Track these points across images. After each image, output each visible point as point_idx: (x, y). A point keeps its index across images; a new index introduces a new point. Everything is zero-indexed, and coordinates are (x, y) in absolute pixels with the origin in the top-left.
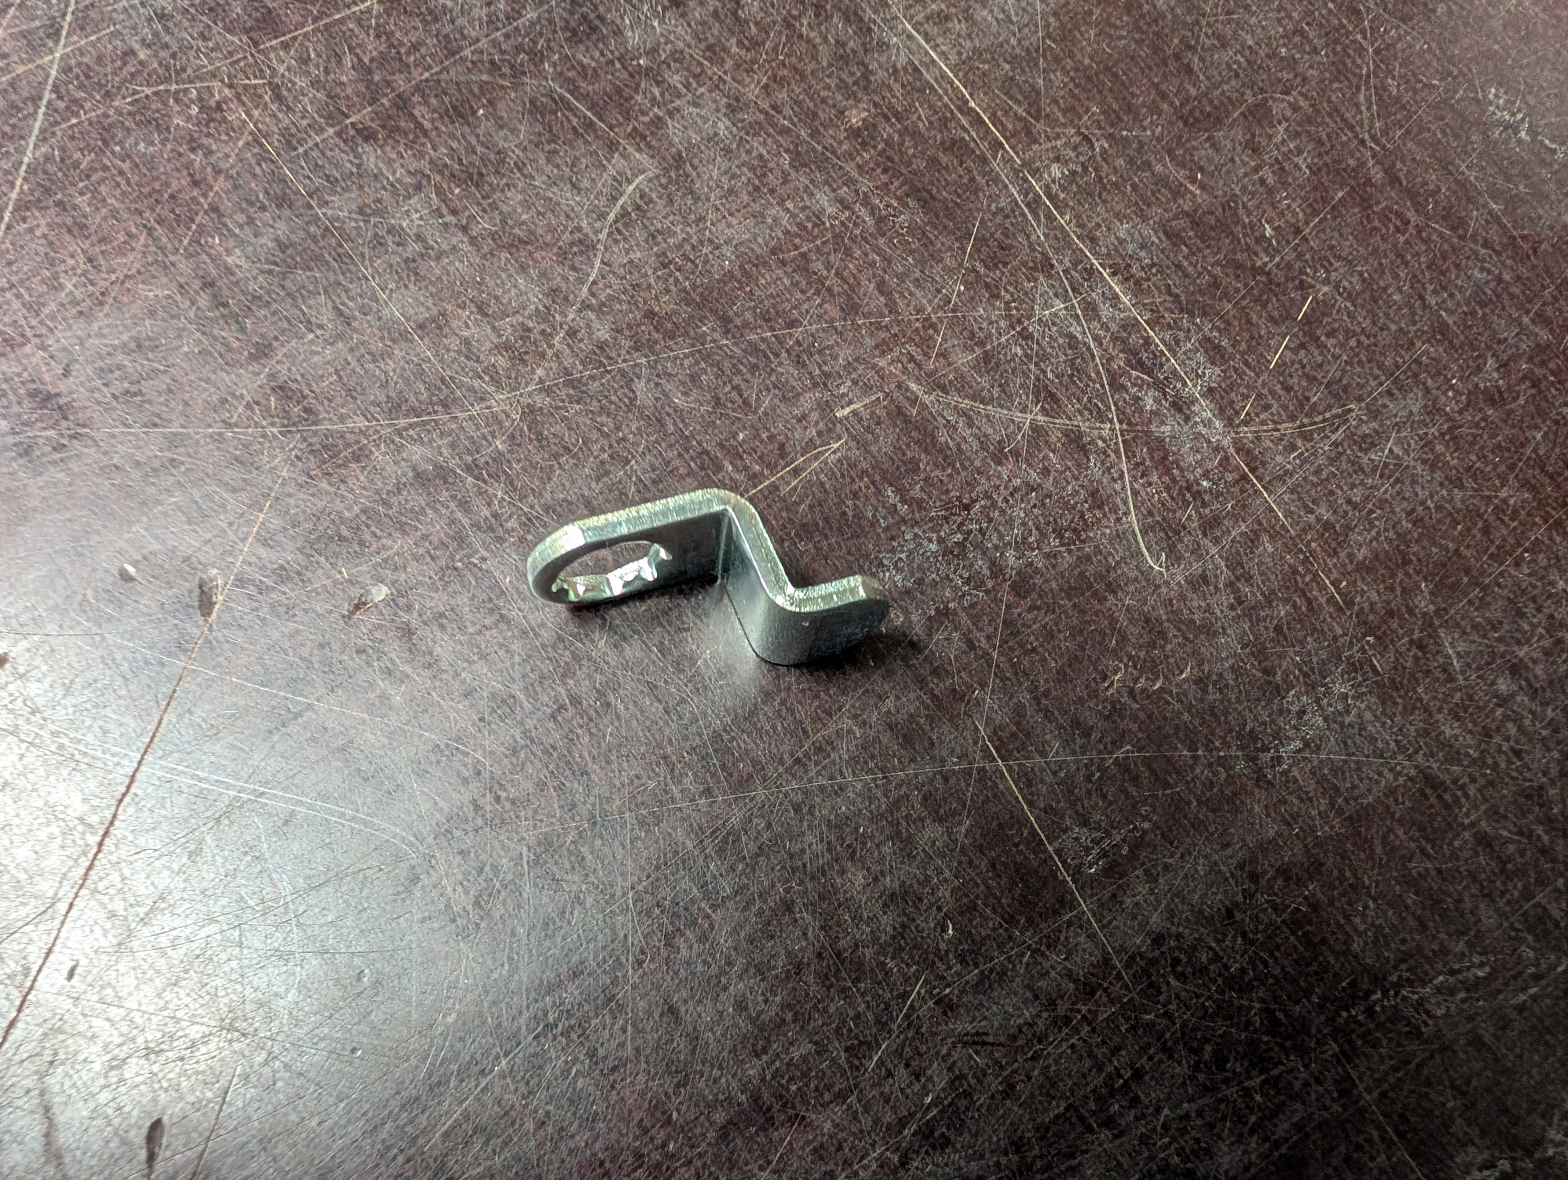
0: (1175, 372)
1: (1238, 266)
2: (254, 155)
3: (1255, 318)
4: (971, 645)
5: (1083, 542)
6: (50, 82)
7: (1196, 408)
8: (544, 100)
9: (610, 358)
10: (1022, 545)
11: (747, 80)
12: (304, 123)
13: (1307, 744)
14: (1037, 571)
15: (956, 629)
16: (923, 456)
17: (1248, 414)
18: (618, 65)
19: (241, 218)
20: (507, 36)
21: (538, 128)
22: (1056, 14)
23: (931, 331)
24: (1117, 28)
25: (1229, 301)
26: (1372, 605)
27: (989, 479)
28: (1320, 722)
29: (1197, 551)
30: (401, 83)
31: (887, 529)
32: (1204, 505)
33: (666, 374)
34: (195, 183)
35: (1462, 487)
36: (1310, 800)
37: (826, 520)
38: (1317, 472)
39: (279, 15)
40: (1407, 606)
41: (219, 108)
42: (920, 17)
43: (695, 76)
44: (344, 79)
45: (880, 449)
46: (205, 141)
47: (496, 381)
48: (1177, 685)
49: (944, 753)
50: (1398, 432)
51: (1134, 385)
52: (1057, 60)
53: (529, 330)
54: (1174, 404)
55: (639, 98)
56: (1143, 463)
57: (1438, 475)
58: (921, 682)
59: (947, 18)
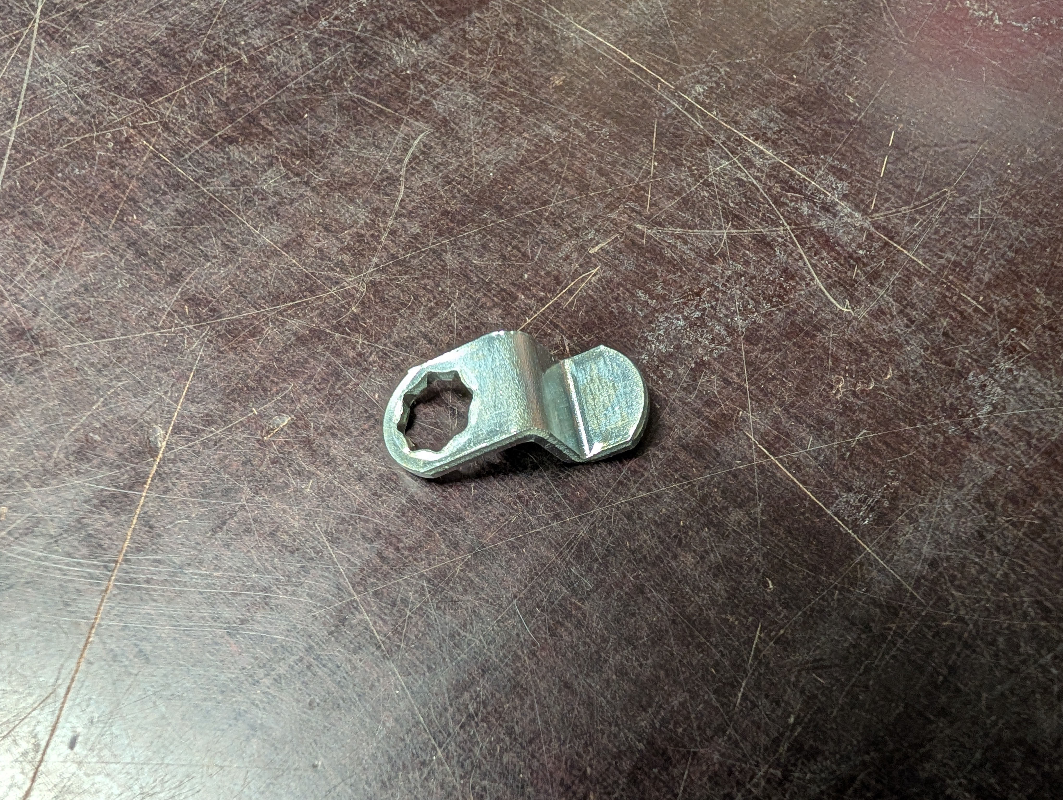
0: (816, 189)
1: (839, 122)
2: (155, 164)
3: (860, 149)
4: (728, 382)
5: (787, 302)
6: (10, 144)
7: (839, 208)
8: (348, 102)
9: (422, 243)
10: (744, 312)
11: (481, 71)
12: (187, 140)
13: (995, 407)
14: (760, 326)
15: (713, 374)
16: (658, 267)
17: (875, 205)
18: (393, 76)
19: (150, 201)
20: (316, 72)
21: (347, 118)
22: (672, 6)
23: (642, 192)
24: (715, 7)
25: (839, 142)
26: (1007, 308)
27: (708, 274)
28: (999, 390)
29: (869, 294)
30: (249, 107)
31: (645, 317)
32: (865, 265)
33: (464, 247)
34: (116, 186)
35: (1040, 225)
36: (1012, 444)
37: (600, 318)
38: (937, 232)
39: (161, 84)
40: (1032, 305)
41: (127, 140)
42: (585, 20)
43: (445, 74)
44: (211, 112)
45: (626, 269)
46: (120, 161)
47: (344, 270)
48: (886, 384)
49: (729, 458)
50: (983, 199)
51: (791, 201)
52: (681, 29)
53: (363, 236)
54: (822, 208)
55: (411, 92)
56: (813, 246)
57: (1020, 221)
58: (697, 413)
59: (604, 18)
